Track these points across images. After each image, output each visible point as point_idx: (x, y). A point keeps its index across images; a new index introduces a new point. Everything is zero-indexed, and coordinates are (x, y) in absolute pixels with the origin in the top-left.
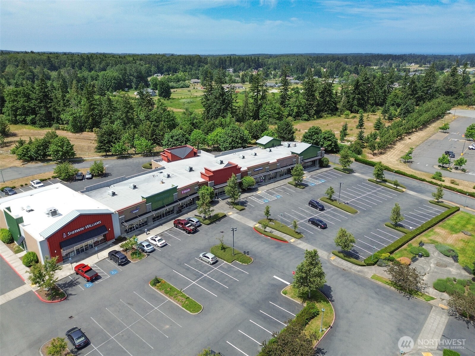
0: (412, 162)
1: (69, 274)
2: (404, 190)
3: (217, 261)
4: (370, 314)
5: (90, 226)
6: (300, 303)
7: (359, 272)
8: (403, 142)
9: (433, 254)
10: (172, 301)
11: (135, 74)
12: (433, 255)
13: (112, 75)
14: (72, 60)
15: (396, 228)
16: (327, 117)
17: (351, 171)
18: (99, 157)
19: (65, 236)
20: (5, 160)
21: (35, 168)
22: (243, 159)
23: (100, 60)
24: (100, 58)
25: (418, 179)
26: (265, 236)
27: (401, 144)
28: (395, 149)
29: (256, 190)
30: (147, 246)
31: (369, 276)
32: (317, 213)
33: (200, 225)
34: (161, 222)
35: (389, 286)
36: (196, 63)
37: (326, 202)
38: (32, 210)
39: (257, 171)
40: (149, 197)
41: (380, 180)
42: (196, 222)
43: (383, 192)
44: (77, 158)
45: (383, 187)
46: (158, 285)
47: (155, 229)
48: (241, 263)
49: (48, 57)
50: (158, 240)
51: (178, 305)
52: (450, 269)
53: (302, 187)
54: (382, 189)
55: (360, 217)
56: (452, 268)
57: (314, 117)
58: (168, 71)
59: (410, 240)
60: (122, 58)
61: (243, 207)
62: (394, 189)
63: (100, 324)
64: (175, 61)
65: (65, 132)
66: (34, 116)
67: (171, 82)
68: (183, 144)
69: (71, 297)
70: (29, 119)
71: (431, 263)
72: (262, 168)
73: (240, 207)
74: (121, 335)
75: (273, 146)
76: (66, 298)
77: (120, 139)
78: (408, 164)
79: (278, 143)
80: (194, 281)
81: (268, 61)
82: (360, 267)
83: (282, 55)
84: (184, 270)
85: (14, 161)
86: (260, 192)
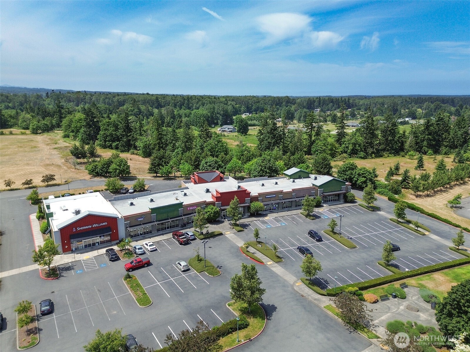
0: (461, 208)
1: (70, 261)
2: (427, 233)
3: (188, 270)
4: (299, 337)
5: (97, 225)
6: (237, 315)
7: (315, 299)
8: (463, 187)
9: (412, 297)
10: (131, 294)
11: (222, 112)
12: (410, 298)
13: (201, 113)
14: (175, 100)
15: (388, 267)
16: (389, 156)
17: (375, 209)
18: (150, 177)
19: (74, 230)
20: (81, 174)
21: (98, 181)
22: (262, 186)
23: (197, 100)
24: (198, 99)
25: (451, 225)
26: (246, 256)
27: (460, 189)
28: (449, 194)
29: (265, 215)
30: (139, 249)
31: (322, 305)
32: (312, 243)
33: (195, 239)
34: (164, 233)
35: (337, 317)
36: (284, 103)
37: (328, 234)
38: (67, 210)
39: (270, 198)
40: (154, 208)
41: (404, 221)
42: (191, 236)
43: (400, 233)
44: (132, 177)
45: (403, 228)
46: (128, 279)
47: (156, 237)
48: (208, 274)
49: (157, 97)
50: (149, 245)
51: (134, 297)
52: (421, 314)
53: (312, 218)
54: (402, 230)
55: (356, 252)
56: (423, 314)
57: (371, 156)
58: (256, 111)
59: (395, 281)
60: (216, 99)
61: (242, 229)
62: (414, 231)
63: (69, 301)
64: (264, 102)
65: (138, 156)
66: (118, 143)
67: (254, 120)
68: (214, 169)
69: (62, 278)
70: (114, 144)
71: (402, 305)
72: (275, 196)
73: (239, 228)
74: (78, 311)
75: (300, 178)
76: (57, 278)
77: (168, 163)
78: (456, 209)
79: (306, 175)
80: (159, 282)
81: (359, 102)
82: (320, 296)
83: (378, 97)
84: (158, 272)
85: (86, 175)
86: (268, 218)
